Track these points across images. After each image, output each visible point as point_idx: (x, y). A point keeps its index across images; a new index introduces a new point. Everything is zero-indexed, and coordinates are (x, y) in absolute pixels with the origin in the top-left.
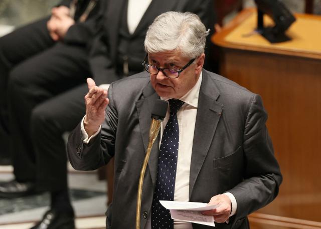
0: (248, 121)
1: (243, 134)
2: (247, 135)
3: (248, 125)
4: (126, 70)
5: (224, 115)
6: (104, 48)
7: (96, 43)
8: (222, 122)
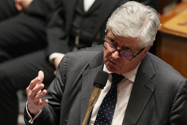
0: (176, 101)
1: (170, 110)
2: (173, 112)
3: (175, 104)
4: (77, 42)
5: (156, 92)
6: (61, 22)
7: (55, 16)
8: (153, 97)
